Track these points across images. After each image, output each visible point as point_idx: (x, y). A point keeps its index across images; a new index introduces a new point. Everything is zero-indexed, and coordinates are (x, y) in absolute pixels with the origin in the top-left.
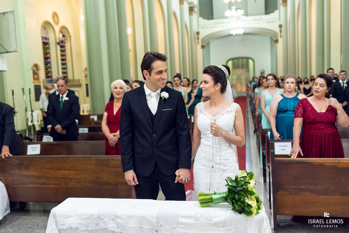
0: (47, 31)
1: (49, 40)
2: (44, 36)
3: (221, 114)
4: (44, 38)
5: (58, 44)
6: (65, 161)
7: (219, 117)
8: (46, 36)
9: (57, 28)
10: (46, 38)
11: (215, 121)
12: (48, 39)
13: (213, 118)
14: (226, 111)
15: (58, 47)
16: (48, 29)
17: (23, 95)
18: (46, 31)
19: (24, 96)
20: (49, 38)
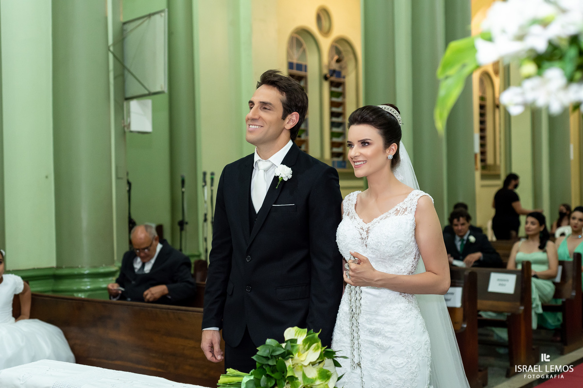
0: (304, 51)
1: (306, 71)
2: (295, 61)
3: (382, 216)
4: (295, 66)
5: (326, 78)
6: (180, 319)
7: (377, 223)
8: (300, 62)
9: (326, 44)
10: (300, 67)
11: (367, 232)
12: (303, 68)
13: (365, 226)
14: (395, 209)
15: (326, 85)
16: (305, 45)
17: (204, 186)
18: (301, 50)
19: (206, 188)
20: (306, 66)
